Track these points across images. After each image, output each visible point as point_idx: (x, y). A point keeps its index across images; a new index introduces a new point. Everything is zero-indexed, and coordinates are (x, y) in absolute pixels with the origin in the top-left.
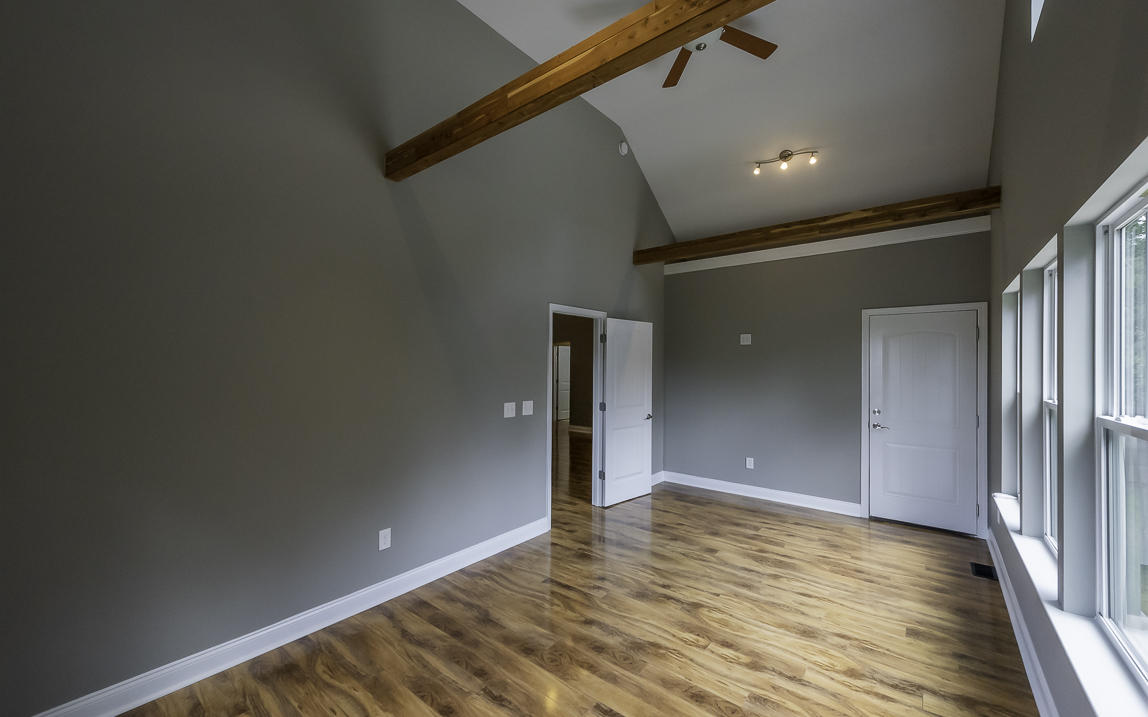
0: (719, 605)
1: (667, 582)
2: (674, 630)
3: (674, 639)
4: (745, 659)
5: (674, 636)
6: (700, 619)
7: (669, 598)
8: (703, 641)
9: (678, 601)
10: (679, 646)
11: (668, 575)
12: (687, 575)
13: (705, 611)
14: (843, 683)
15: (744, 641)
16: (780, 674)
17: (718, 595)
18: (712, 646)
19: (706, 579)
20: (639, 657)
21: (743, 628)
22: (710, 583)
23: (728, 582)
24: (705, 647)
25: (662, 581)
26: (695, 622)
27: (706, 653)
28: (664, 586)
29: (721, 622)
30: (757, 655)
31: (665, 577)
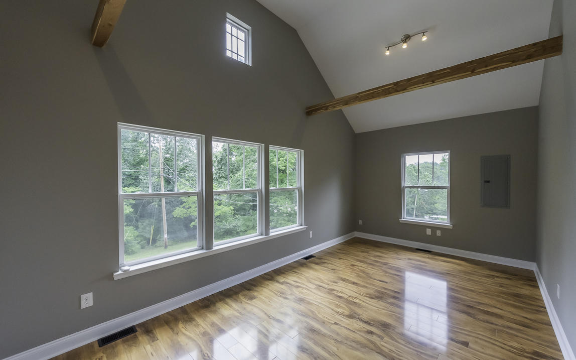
0: (337, 316)
1: (369, 337)
2: (364, 304)
3: (364, 300)
4: (335, 292)
5: (363, 301)
6: (350, 308)
7: (366, 322)
8: (351, 299)
9: (361, 320)
10: (361, 297)
11: (372, 346)
12: (354, 344)
13: (347, 313)
14: (299, 283)
15: (332, 298)
16: (324, 288)
17: (336, 323)
18: (346, 297)
19: (339, 339)
20: (378, 294)
21: (330, 303)
22: (338, 334)
23: (324, 335)
24: (350, 296)
25: (374, 338)
26: (352, 307)
27: (349, 294)
28: (371, 333)
29: (338, 306)
30: (329, 293)
31: (372, 342)
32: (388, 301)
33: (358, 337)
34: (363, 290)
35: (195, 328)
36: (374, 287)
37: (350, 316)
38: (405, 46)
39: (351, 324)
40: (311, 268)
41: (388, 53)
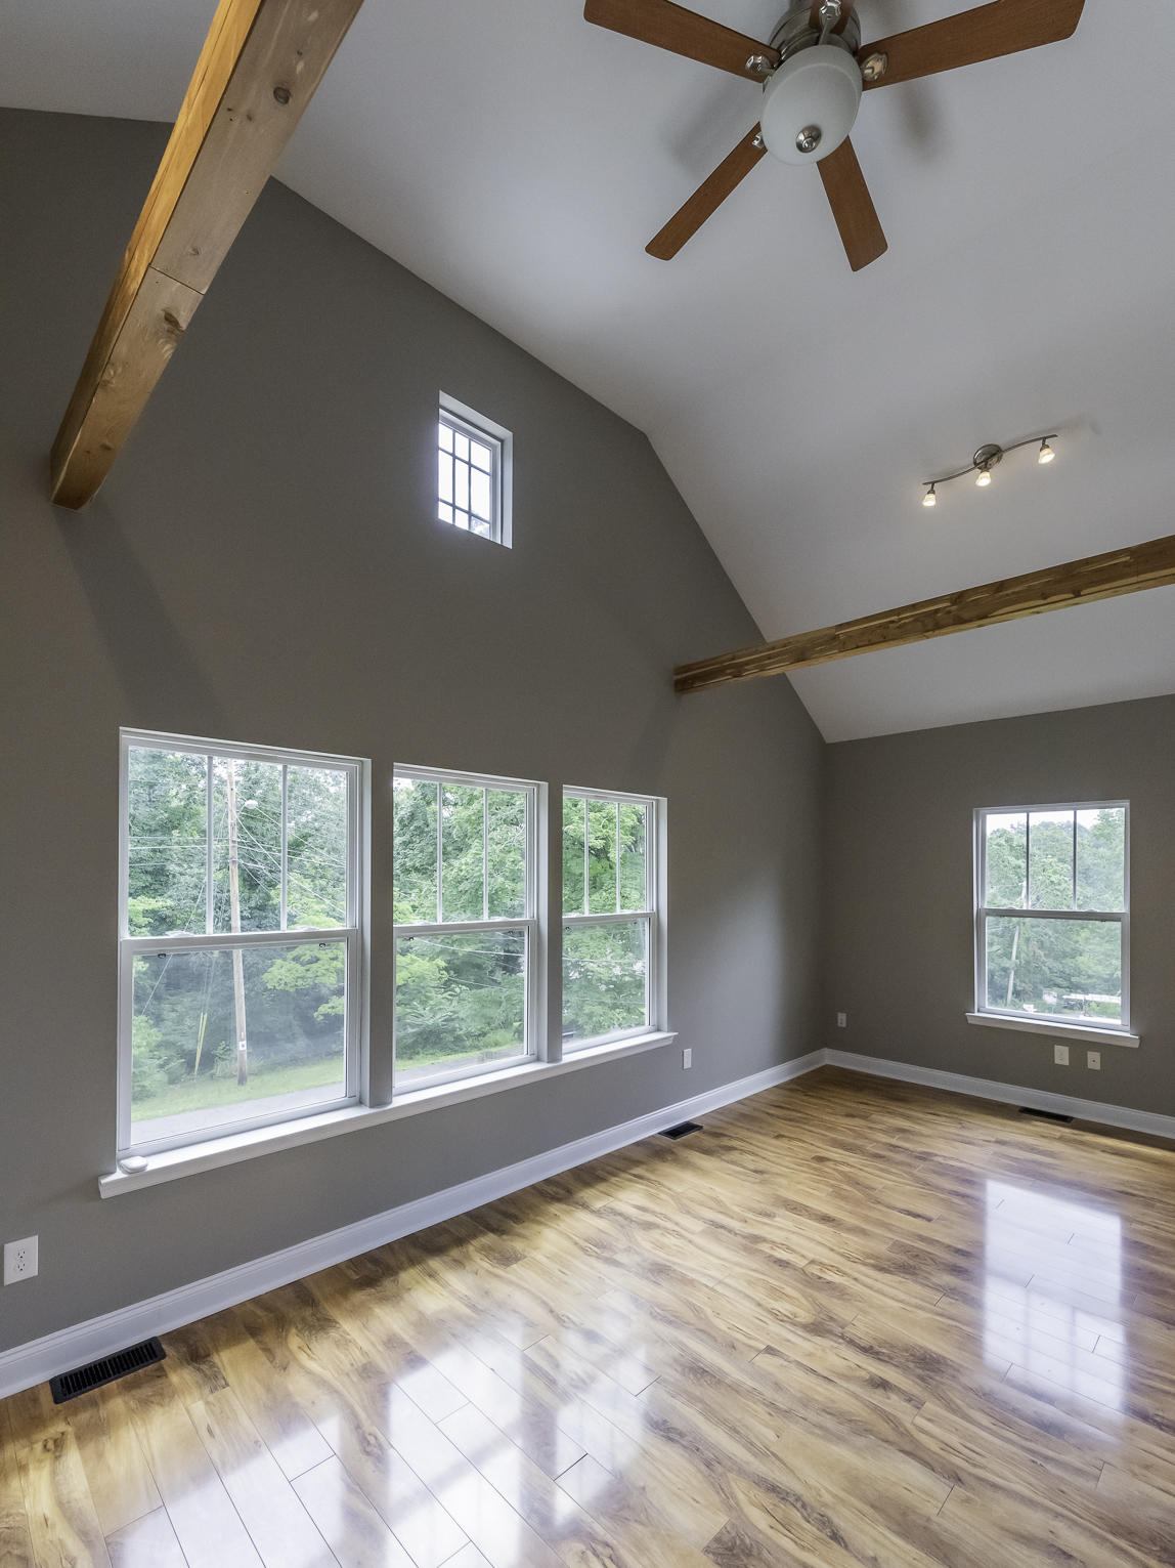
0: (774, 1327)
1: (877, 1397)
2: (857, 1288)
3: (856, 1275)
4: (765, 1247)
5: (856, 1279)
6: (814, 1302)
7: (867, 1350)
8: (815, 1270)
9: (851, 1342)
10: (847, 1266)
11: (885, 1429)
12: (829, 1422)
13: (805, 1317)
14: (653, 1213)
15: (758, 1267)
16: (730, 1231)
17: (769, 1350)
18: (802, 1263)
19: (782, 1402)
20: (901, 1258)
21: (750, 1283)
22: (778, 1386)
23: (735, 1389)
24: (813, 1262)
25: (894, 1404)
26: (823, 1299)
27: (811, 1256)
28: (883, 1385)
29: (776, 1293)
30: (746, 1249)
31: (887, 1417)
32: (934, 1280)
33: (842, 1397)
34: (855, 1243)
35: (337, 1352)
36: (890, 1235)
37: (816, 1329)
38: (984, 480)
39: (819, 1353)
40: (687, 1165)
41: (930, 501)
